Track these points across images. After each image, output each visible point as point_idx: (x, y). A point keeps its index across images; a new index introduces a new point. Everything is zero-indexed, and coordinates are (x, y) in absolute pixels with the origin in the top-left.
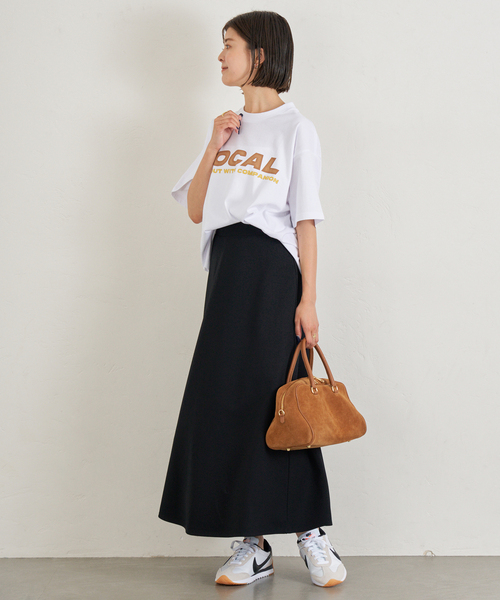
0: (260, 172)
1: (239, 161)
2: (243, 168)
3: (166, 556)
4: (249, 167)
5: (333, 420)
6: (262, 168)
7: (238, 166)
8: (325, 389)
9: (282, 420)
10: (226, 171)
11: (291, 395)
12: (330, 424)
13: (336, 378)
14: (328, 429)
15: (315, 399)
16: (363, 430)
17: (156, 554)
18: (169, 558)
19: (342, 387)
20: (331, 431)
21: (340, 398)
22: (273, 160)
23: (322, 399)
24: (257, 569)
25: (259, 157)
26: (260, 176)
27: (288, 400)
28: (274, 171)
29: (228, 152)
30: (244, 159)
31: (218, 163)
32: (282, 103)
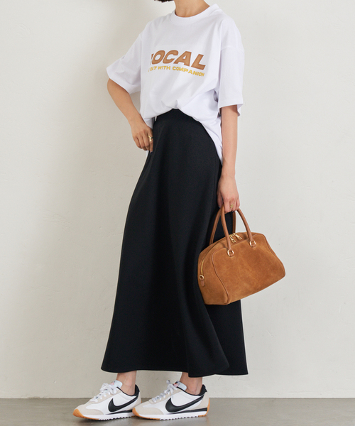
0: (190, 68)
1: (172, 60)
2: (176, 65)
3: (41, 397)
4: (181, 65)
5: (250, 274)
6: (191, 64)
7: (172, 64)
8: (242, 247)
9: (202, 284)
10: (160, 68)
11: (209, 261)
12: (248, 280)
13: (252, 230)
14: (245, 284)
15: (231, 261)
17: (32, 396)
18: (44, 399)
21: (258, 251)
22: (200, 56)
23: (238, 259)
24: (113, 408)
25: (188, 54)
26: (191, 72)
27: (206, 267)
28: (202, 67)
29: (164, 52)
30: (176, 57)
31: (155, 62)
32: (207, 6)
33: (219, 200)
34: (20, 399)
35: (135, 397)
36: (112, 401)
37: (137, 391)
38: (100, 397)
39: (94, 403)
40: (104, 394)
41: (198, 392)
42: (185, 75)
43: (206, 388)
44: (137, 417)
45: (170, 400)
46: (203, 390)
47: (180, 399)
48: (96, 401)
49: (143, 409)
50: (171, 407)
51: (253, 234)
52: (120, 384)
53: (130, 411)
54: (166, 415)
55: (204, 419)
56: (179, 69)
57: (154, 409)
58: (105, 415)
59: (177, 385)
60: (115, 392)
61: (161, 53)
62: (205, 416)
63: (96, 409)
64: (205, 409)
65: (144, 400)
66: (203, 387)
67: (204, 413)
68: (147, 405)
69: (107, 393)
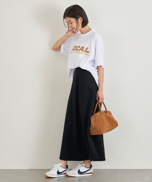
0: (84, 52)
1: (78, 49)
4: (81, 51)
5: (108, 124)
6: (84, 51)
7: (78, 51)
8: (105, 115)
9: (93, 127)
10: (75, 52)
11: (95, 119)
12: (108, 126)
13: (108, 110)
14: (107, 128)
15: (103, 119)
16: (117, 125)
17: (30, 168)
19: (110, 113)
20: (108, 129)
21: (110, 117)
22: (87, 48)
23: (104, 119)
24: (59, 173)
25: (83, 47)
26: (84, 54)
27: (95, 121)
28: (88, 52)
29: (77, 46)
30: (79, 48)
31: (74, 50)
32: (91, 30)
33: (97, 98)
34: (26, 169)
35: (66, 169)
36: (58, 170)
37: (67, 167)
38: (54, 169)
39: (52, 171)
40: (55, 168)
41: (89, 167)
42: (82, 55)
43: (92, 166)
44: (68, 176)
45: (79, 170)
46: (91, 166)
47: (83, 169)
48: (53, 170)
49: (70, 173)
50: (79, 172)
51: (108, 111)
52: (61, 164)
53: (65, 174)
54: (78, 175)
55: (91, 176)
56: (80, 53)
57: (74, 173)
58: (56, 175)
59: (82, 164)
60: (59, 167)
61: (76, 47)
62: (92, 175)
63: (53, 173)
64: (92, 173)
65: (70, 170)
66: (91, 165)
67: (91, 174)
68: (71, 172)
69: (56, 168)
